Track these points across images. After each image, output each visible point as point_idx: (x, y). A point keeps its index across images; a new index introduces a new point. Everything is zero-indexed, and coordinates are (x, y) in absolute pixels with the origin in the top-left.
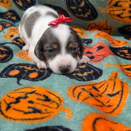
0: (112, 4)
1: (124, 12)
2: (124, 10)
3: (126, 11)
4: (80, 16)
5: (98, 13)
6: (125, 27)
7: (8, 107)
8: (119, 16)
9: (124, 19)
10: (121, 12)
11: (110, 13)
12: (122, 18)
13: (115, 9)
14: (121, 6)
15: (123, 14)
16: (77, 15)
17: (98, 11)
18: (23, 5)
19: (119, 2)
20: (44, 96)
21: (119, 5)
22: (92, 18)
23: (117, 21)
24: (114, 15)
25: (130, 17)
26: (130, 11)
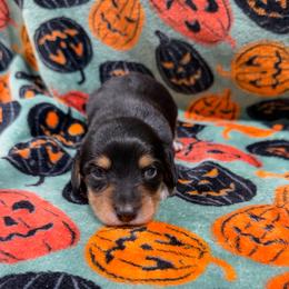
0: (241, 61)
1: (263, 76)
2: (264, 72)
3: (268, 75)
4: (180, 82)
5: (216, 78)
6: (262, 103)
7: (109, 258)
8: (253, 83)
10: (258, 76)
11: (237, 78)
15: (260, 79)
16: (174, 80)
17: (215, 73)
18: (67, 63)
20: (167, 236)
22: (203, 87)
23: (248, 93)
24: (244, 81)
25: (274, 86)
26: (274, 76)
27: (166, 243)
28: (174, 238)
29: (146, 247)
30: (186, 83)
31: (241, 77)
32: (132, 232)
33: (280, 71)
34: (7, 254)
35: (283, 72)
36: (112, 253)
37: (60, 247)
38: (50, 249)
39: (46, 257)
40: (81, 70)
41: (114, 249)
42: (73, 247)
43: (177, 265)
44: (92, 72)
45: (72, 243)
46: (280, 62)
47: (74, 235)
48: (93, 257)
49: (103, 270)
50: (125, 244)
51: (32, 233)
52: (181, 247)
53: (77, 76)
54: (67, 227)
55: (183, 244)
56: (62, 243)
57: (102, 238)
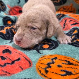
27: (67, 64)
28: (69, 62)
29: (59, 66)
32: (52, 60)
34: (6, 72)
36: (47, 69)
37: (26, 68)
38: (22, 69)
39: (22, 72)
42: (31, 68)
43: (74, 73)
45: (30, 66)
47: (30, 63)
48: (40, 71)
49: (46, 77)
50: (51, 65)
51: (13, 62)
52: (73, 65)
54: (26, 59)
55: (74, 64)
56: (26, 66)
57: (41, 63)
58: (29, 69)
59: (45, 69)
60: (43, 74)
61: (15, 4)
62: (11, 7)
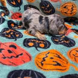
3: (70, 11)
4: (46, 12)
5: (56, 11)
7: (42, 64)
8: (65, 13)
9: (68, 15)
11: (61, 11)
12: (67, 14)
13: (64, 9)
14: (67, 8)
15: (68, 12)
16: (44, 11)
18: (16, 4)
19: (66, 6)
21: (66, 7)
24: (63, 12)
25: (71, 14)
26: (71, 11)
28: (59, 56)
30: (47, 12)
31: (62, 11)
32: (46, 55)
33: (73, 10)
34: (12, 63)
35: (74, 10)
36: (43, 63)
37: (27, 61)
38: (24, 62)
40: (19, 6)
41: (43, 61)
42: (31, 61)
44: (22, 7)
45: (30, 60)
46: (73, 8)
47: (30, 58)
48: (38, 64)
49: (42, 68)
50: (45, 59)
51: (17, 56)
53: (18, 8)
54: (27, 54)
55: (62, 59)
56: (27, 60)
57: (38, 58)
58: (29, 62)
59: (41, 62)
60: (39, 67)
61: (16, 11)
62: (13, 13)
